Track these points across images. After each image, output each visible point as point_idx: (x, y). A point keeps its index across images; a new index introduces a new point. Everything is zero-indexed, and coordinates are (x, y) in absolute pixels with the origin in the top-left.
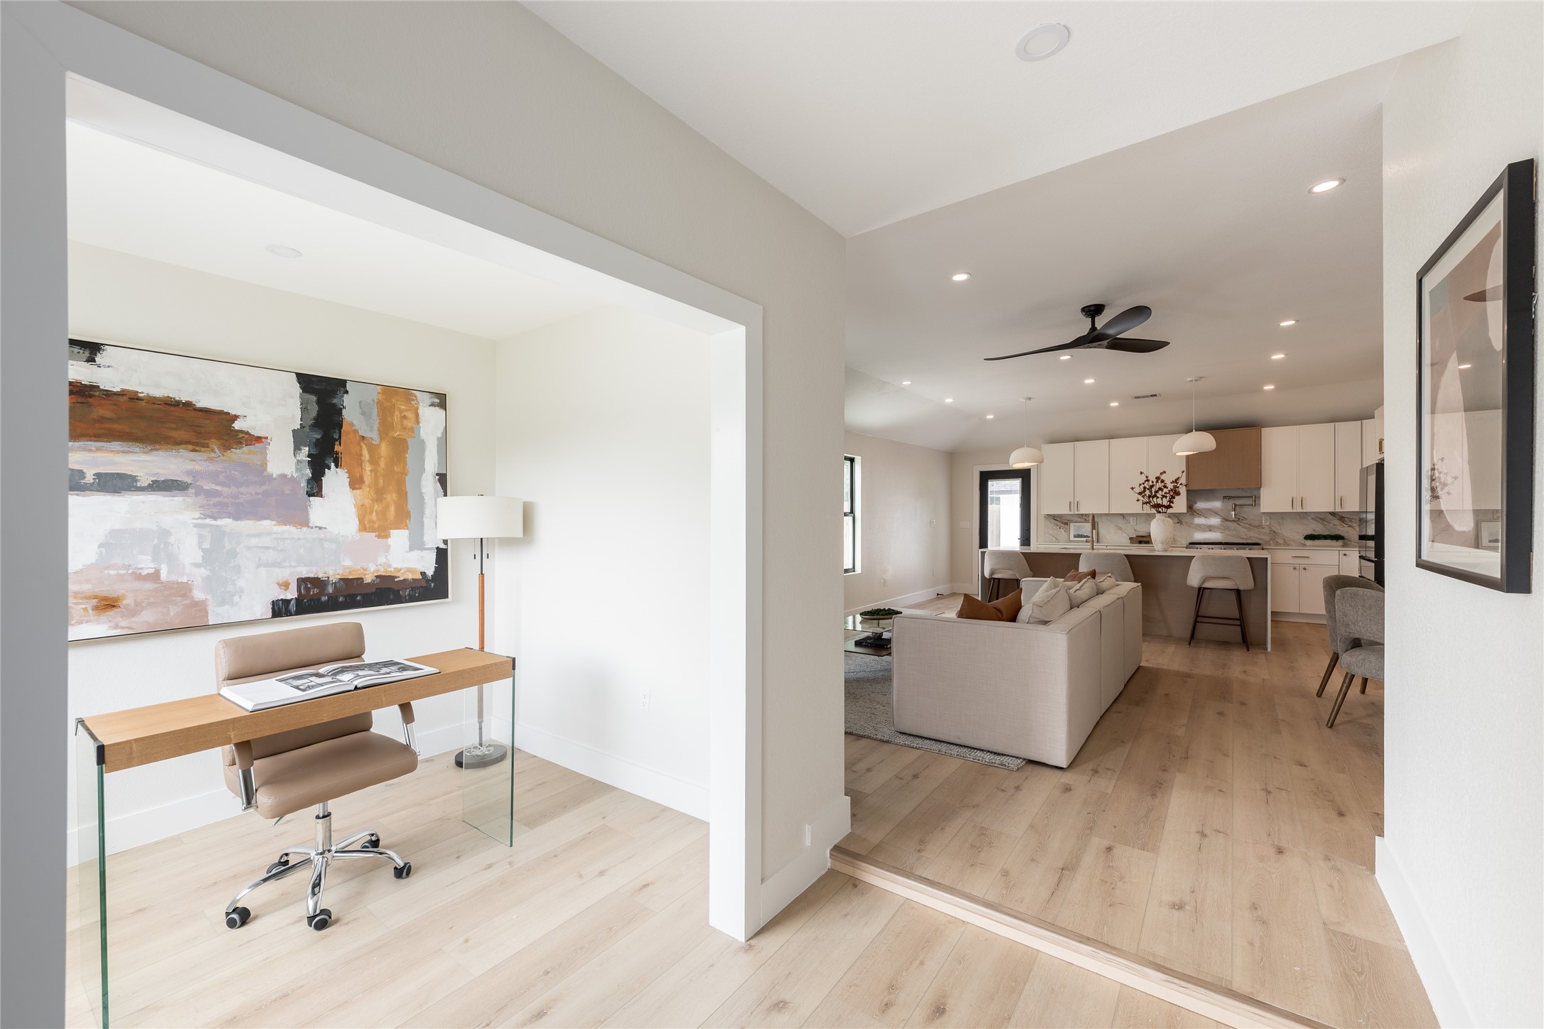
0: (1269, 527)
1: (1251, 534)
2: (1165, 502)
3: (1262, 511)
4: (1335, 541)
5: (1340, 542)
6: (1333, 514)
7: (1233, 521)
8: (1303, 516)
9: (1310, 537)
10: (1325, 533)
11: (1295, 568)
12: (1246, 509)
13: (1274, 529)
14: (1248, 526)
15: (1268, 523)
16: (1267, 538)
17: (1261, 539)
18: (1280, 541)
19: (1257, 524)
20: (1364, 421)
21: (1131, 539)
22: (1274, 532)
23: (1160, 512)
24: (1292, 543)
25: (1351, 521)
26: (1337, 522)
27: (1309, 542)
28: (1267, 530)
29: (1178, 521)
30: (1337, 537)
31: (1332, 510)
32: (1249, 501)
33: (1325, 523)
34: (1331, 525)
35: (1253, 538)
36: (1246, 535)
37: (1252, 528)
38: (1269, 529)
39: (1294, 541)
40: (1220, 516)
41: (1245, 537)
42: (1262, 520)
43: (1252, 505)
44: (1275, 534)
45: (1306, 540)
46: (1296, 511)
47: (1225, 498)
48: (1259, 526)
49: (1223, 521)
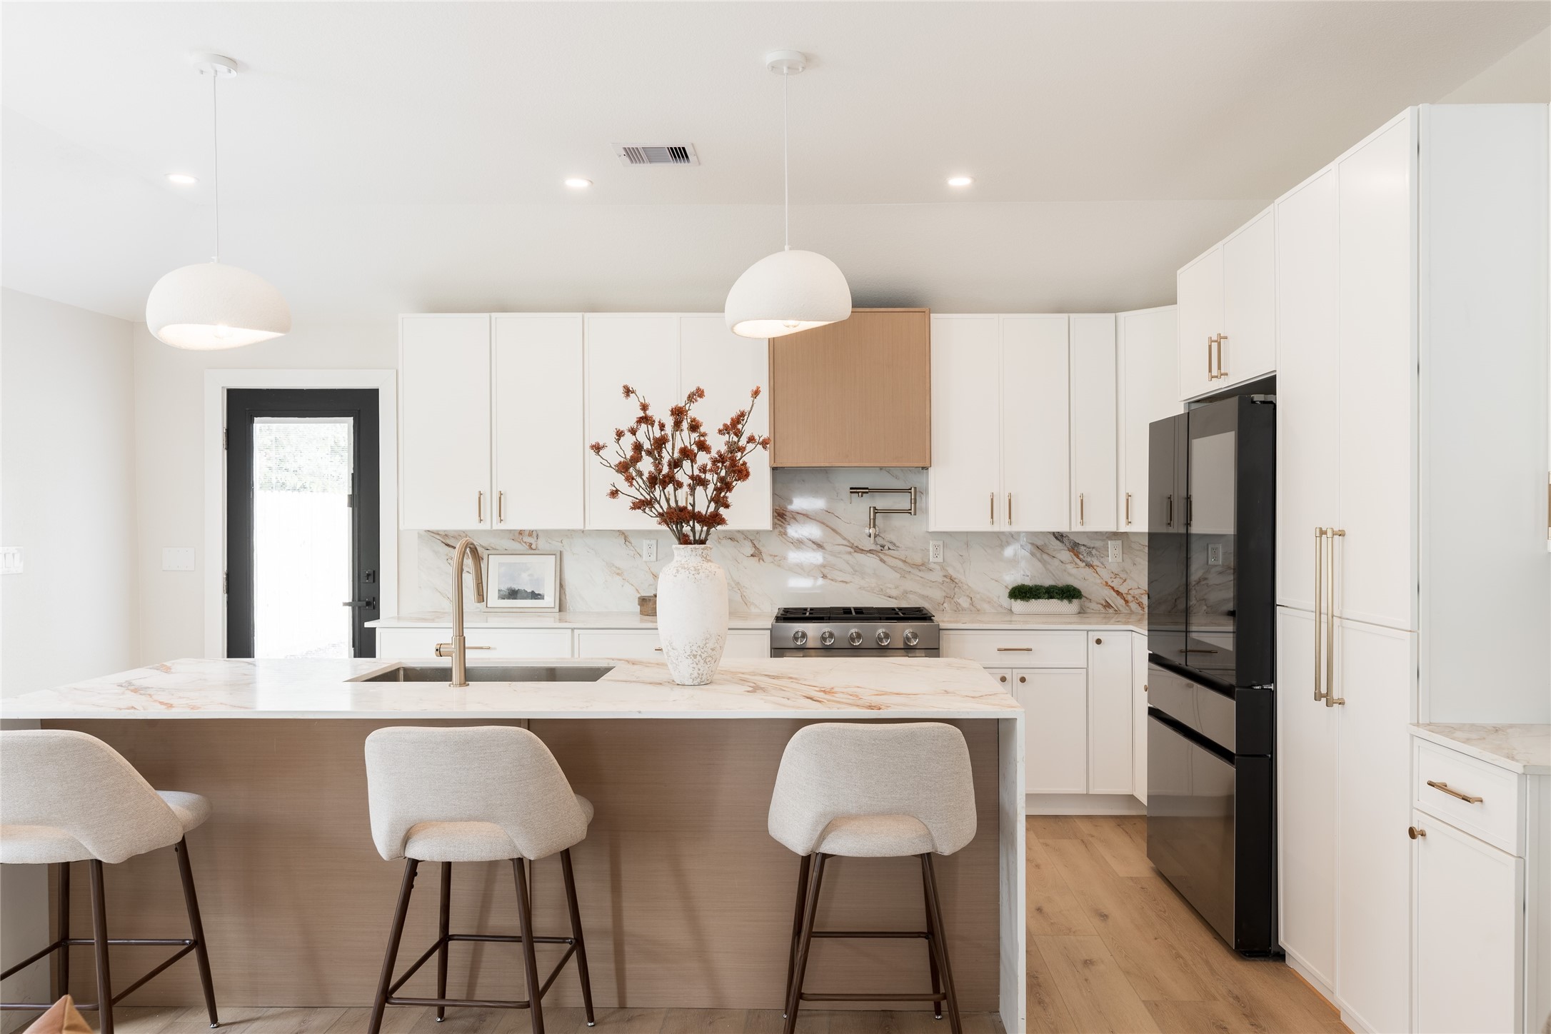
0: (943, 568)
1: (909, 585)
2: (702, 502)
3: (933, 527)
4: (1065, 602)
5: (1074, 606)
6: (1059, 536)
7: (870, 551)
8: (1000, 540)
9: (1021, 593)
10: (1047, 582)
11: (1003, 679)
12: (898, 521)
13: (951, 571)
14: (900, 564)
15: (940, 559)
16: (937, 594)
17: (925, 597)
18: (964, 602)
19: (918, 560)
20: (1122, 315)
21: (643, 601)
22: (952, 580)
23: (684, 540)
24: (986, 606)
25: (1090, 554)
26: (1066, 555)
27: (1019, 605)
28: (937, 576)
29: (750, 551)
30: (1069, 593)
31: (1063, 528)
32: (903, 502)
33: (1045, 557)
34: (1056, 562)
35: (911, 596)
36: (896, 587)
37: (909, 569)
38: (942, 574)
39: (989, 602)
40: (845, 539)
41: (894, 593)
42: (928, 551)
43: (909, 511)
44: (953, 586)
45: (1013, 600)
46: (996, 528)
47: (854, 490)
48: (923, 565)
49: (850, 553)
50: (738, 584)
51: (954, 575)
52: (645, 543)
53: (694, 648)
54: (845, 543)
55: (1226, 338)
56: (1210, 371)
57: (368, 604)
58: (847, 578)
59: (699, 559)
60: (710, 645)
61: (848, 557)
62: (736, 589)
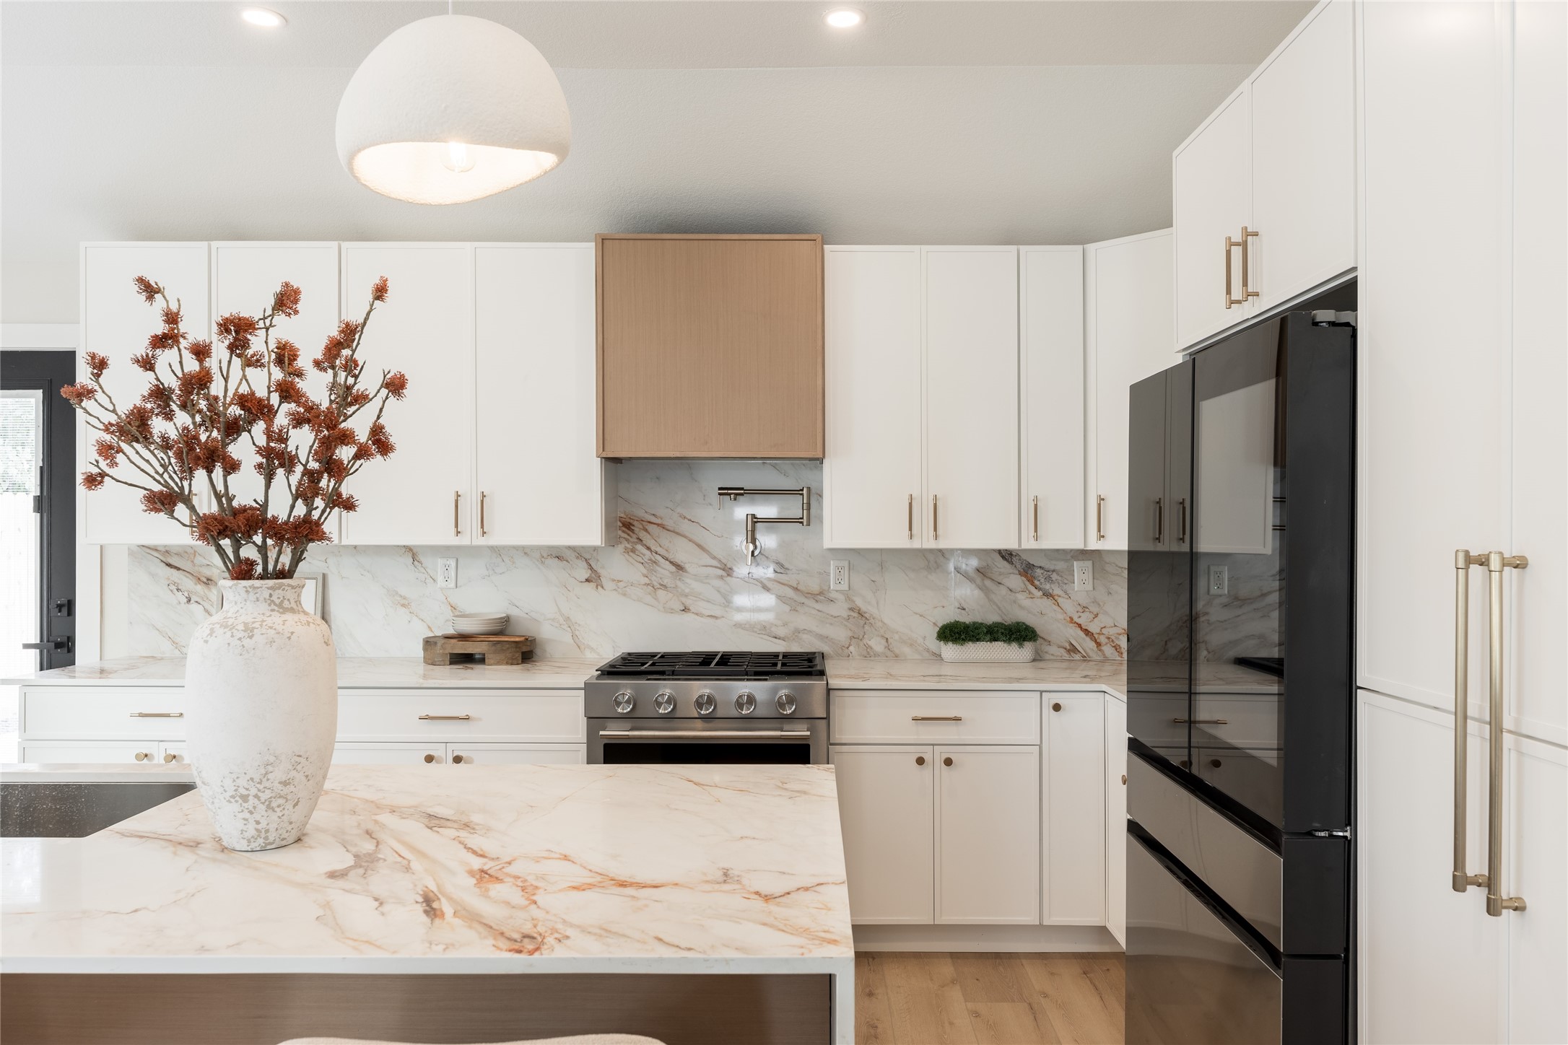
0: (848, 599)
1: (803, 620)
2: (282, 498)
3: (828, 543)
4: (1014, 646)
5: (1027, 651)
6: (1007, 555)
8: (933, 560)
9: (955, 633)
10: (992, 618)
11: (920, 761)
12: (786, 533)
13: (859, 602)
14: (790, 593)
15: (845, 587)
16: (840, 634)
17: (823, 638)
18: (877, 645)
19: (814, 586)
20: (1091, 247)
21: (429, 643)
22: (861, 614)
24: (906, 650)
25: (1049, 579)
26: (1016, 581)
27: (950, 651)
28: (840, 609)
29: (585, 574)
30: (1019, 633)
31: (1011, 544)
32: (793, 507)
33: (988, 583)
34: (1003, 591)
35: (805, 636)
36: (785, 625)
37: (803, 600)
38: (846, 606)
39: (911, 645)
40: (714, 558)
41: (781, 632)
42: (828, 574)
43: (799, 521)
44: (862, 622)
45: (942, 642)
46: (916, 544)
47: (724, 491)
48: (821, 593)
49: (721, 577)
50: (567, 619)
51: (864, 608)
52: (440, 562)
53: (243, 782)
54: (715, 563)
55: (1256, 234)
56: (1229, 291)
57: (58, 645)
58: (718, 612)
59: (264, 607)
60: (278, 775)
61: (718, 583)
62: (565, 627)
